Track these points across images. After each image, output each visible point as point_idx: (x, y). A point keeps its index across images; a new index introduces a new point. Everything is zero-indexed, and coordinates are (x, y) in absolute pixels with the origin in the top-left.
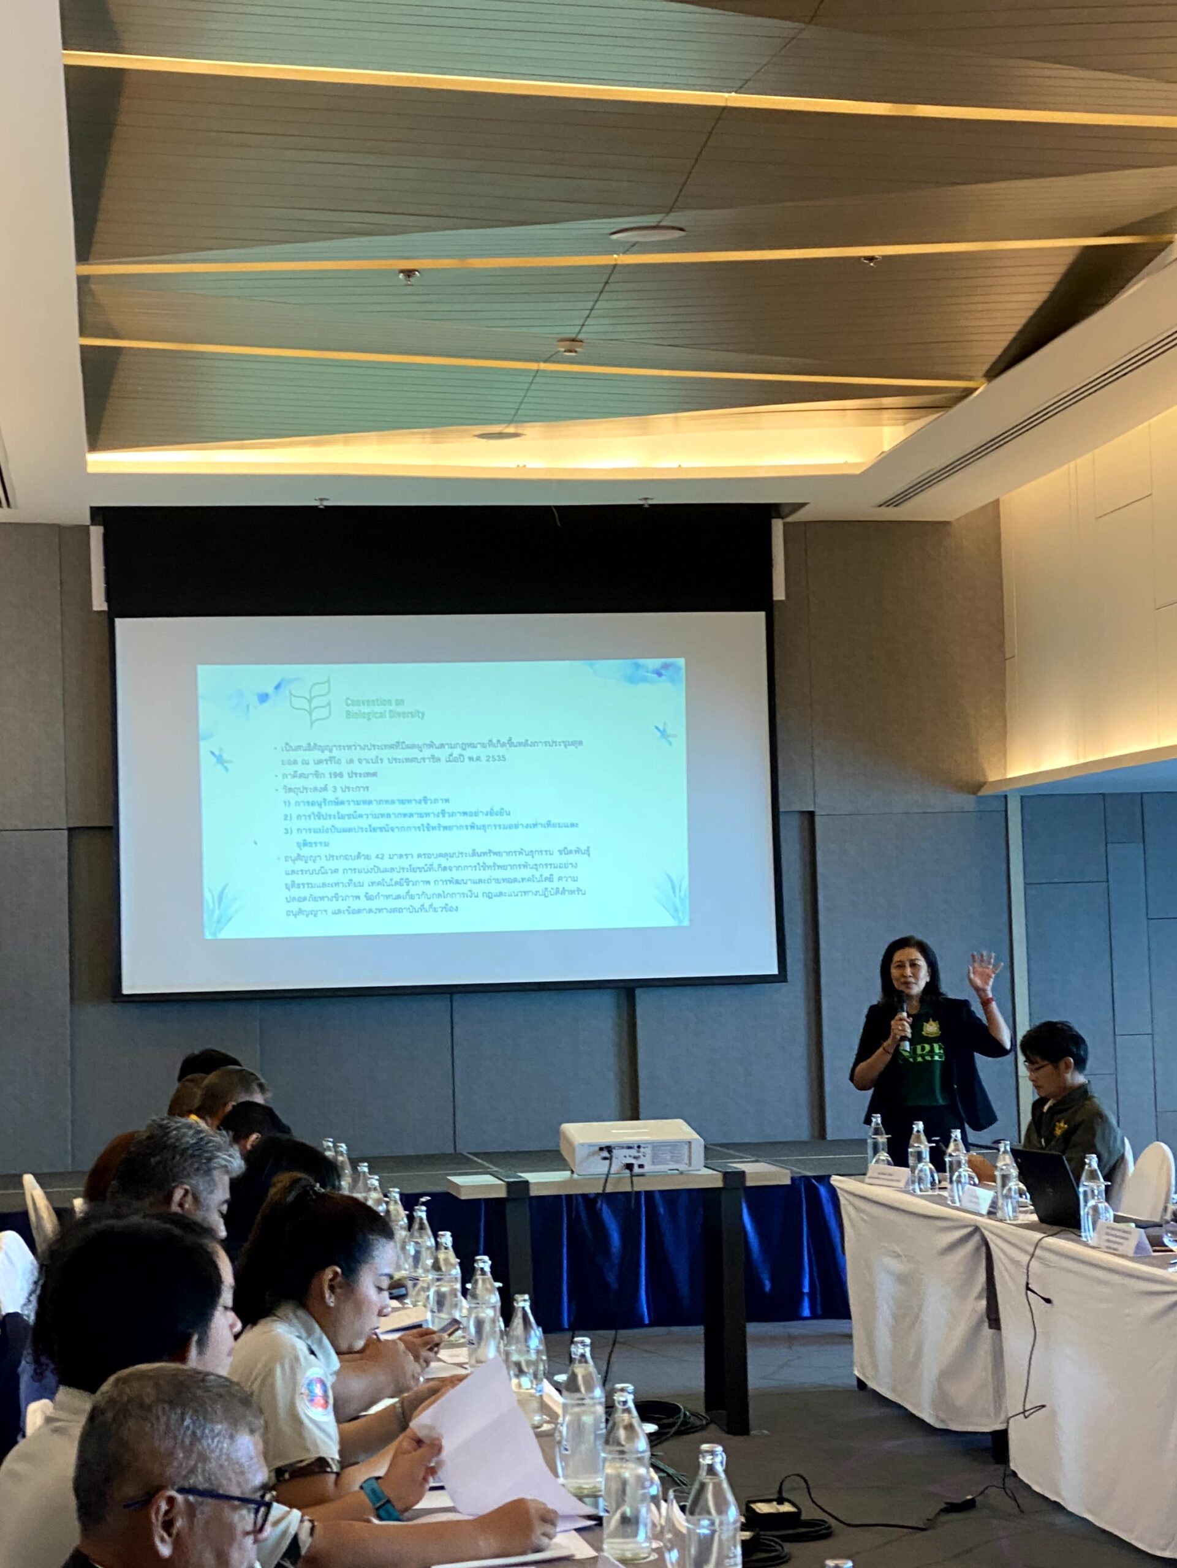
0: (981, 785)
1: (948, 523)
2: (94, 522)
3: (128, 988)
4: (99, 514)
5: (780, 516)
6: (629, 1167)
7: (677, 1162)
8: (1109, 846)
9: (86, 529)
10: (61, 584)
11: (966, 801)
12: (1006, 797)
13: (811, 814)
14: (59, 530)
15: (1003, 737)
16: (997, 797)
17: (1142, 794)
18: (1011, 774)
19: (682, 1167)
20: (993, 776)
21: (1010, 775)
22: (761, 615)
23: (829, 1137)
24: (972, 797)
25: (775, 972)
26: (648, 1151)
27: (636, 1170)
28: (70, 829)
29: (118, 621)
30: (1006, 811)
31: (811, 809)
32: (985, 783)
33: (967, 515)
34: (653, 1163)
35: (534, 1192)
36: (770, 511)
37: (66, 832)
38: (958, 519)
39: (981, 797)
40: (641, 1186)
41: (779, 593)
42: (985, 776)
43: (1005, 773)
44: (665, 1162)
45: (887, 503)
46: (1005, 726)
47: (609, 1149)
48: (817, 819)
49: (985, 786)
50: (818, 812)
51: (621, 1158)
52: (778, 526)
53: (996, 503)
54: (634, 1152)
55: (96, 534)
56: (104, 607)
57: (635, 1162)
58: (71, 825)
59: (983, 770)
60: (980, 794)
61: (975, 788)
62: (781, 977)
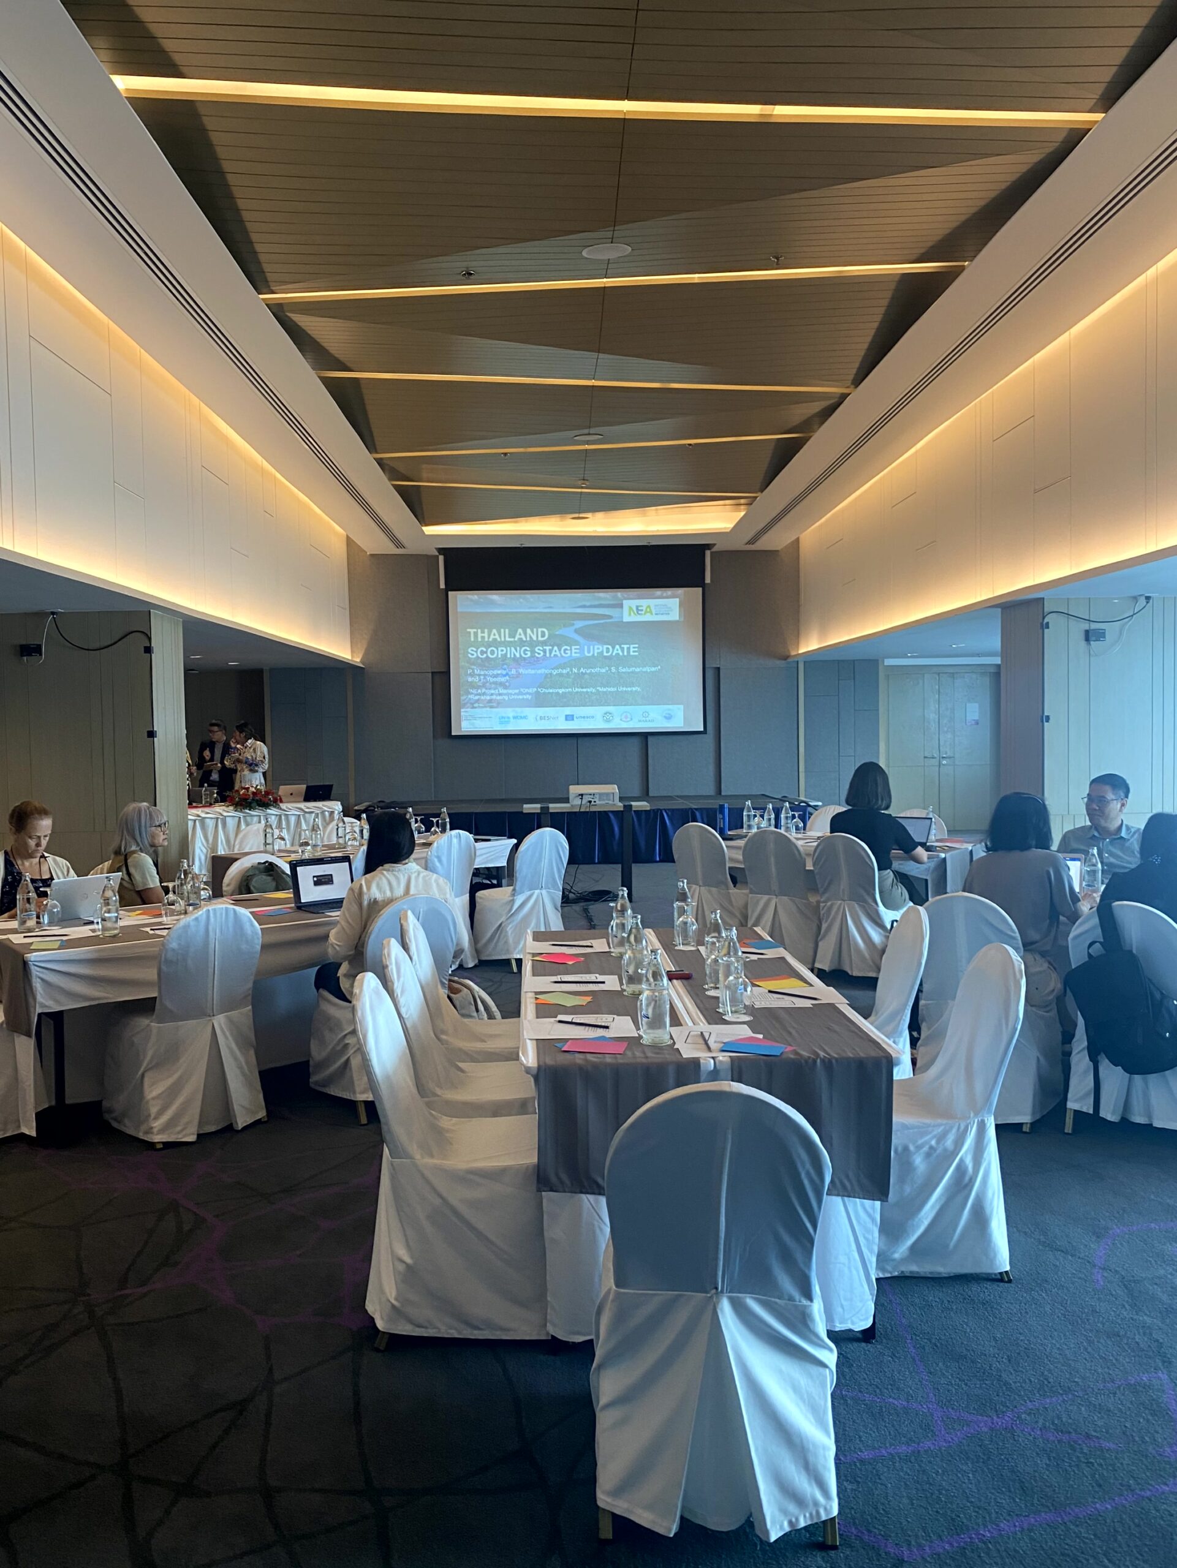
0: (788, 657)
1: (778, 551)
2: (440, 554)
3: (453, 734)
4: (441, 551)
5: (709, 549)
6: (590, 802)
7: (609, 800)
8: (839, 682)
9: (438, 556)
10: (428, 578)
11: (782, 663)
12: (798, 662)
13: (718, 669)
14: (427, 557)
15: (798, 637)
16: (793, 661)
17: (854, 661)
18: (801, 651)
19: (611, 802)
20: (793, 653)
22: (701, 589)
23: (723, 794)
24: (784, 661)
25: (702, 729)
26: (597, 796)
27: (593, 803)
28: (432, 673)
29: (450, 593)
30: (798, 667)
31: (718, 666)
32: (790, 656)
33: (786, 547)
34: (600, 801)
35: (551, 811)
36: (703, 548)
37: (430, 674)
38: (782, 549)
40: (593, 809)
41: (708, 580)
42: (790, 653)
43: (798, 651)
44: (604, 800)
45: (749, 543)
46: (800, 633)
47: (582, 795)
48: (721, 670)
50: (721, 668)
51: (586, 799)
52: (708, 553)
53: (798, 540)
54: (592, 796)
55: (441, 558)
56: (444, 587)
57: (593, 800)
58: (432, 671)
59: (788, 650)
60: (788, 660)
61: (786, 658)
62: (705, 732)
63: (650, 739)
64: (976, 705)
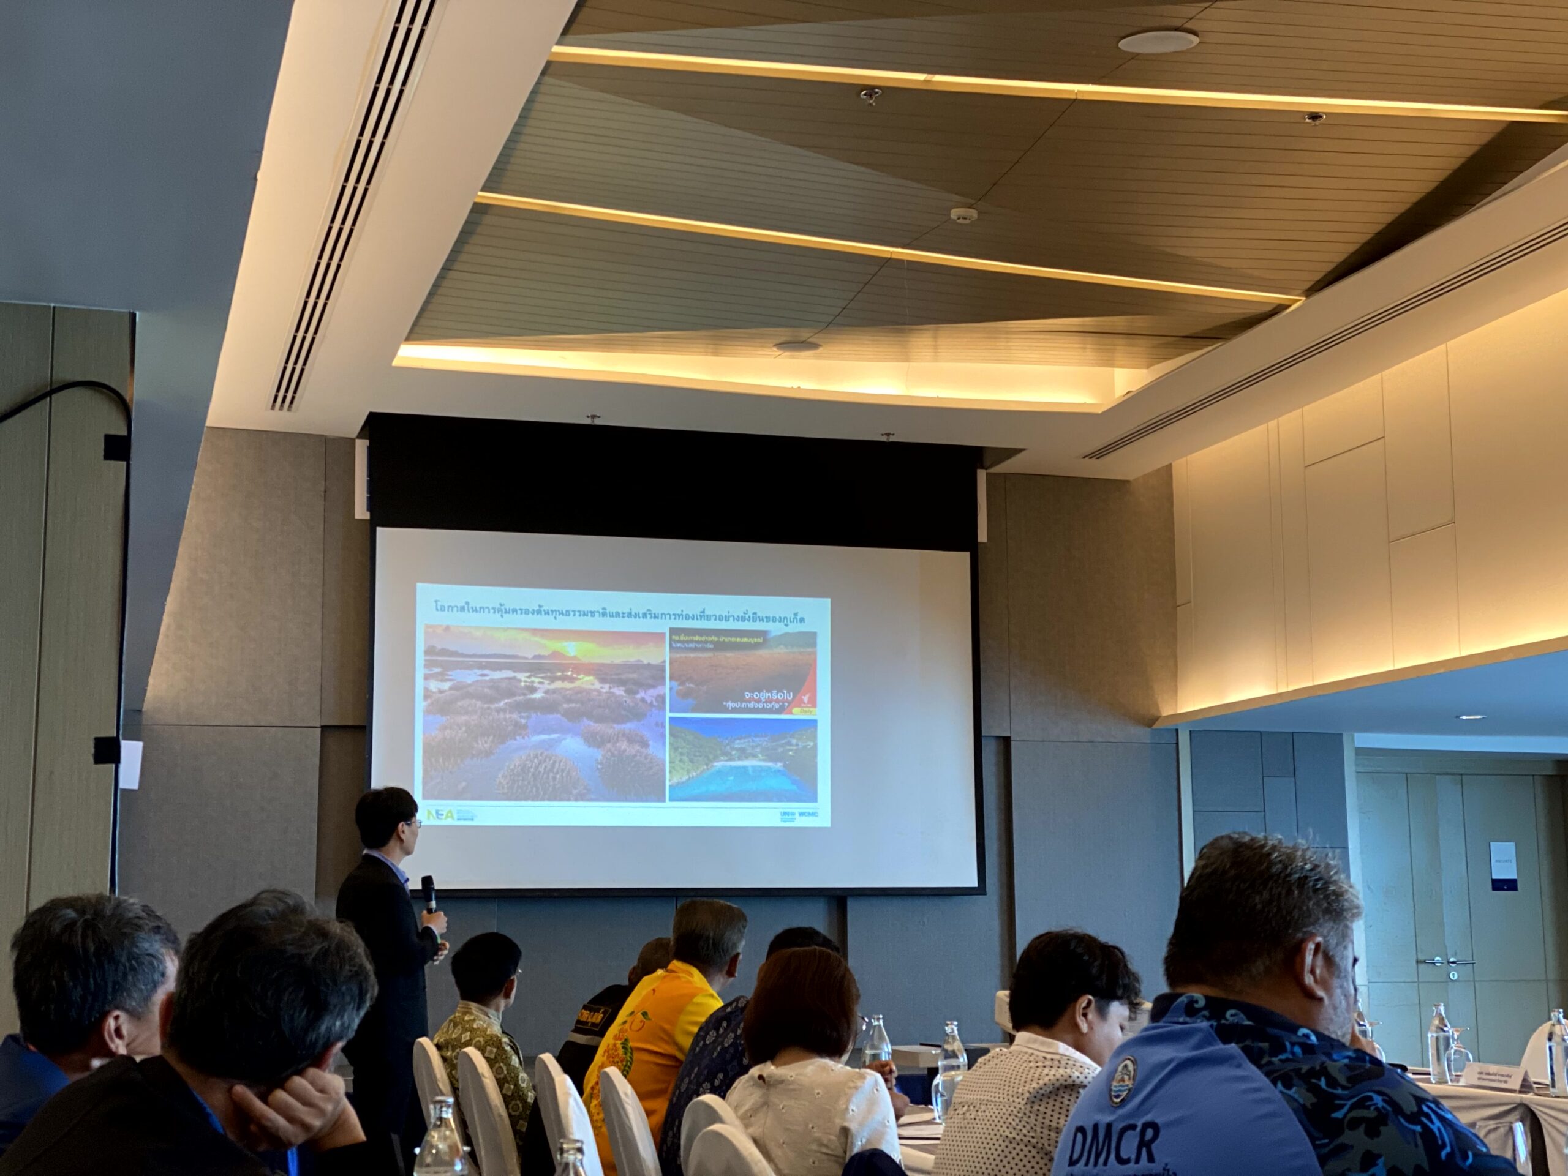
0: (1155, 719)
1: (1128, 481)
2: (360, 436)
5: (982, 467)
8: (1265, 779)
9: (352, 442)
10: (325, 492)
11: (1141, 733)
12: (1177, 730)
13: (1008, 739)
14: (326, 441)
15: (1175, 676)
16: (1168, 730)
17: (1293, 733)
18: (1182, 709)
20: (1166, 711)
21: (1179, 711)
22: (966, 555)
24: (1148, 730)
25: (976, 885)
28: (324, 728)
29: (379, 530)
30: (1177, 743)
31: (1009, 735)
32: (1160, 717)
33: (1145, 476)
36: (976, 457)
37: (319, 730)
38: (1136, 480)
39: (1155, 730)
41: (982, 537)
42: (1158, 709)
43: (1176, 709)
45: (1091, 456)
46: (1176, 665)
48: (1012, 742)
49: (1160, 720)
50: (1014, 737)
52: (982, 475)
53: (1169, 467)
55: (361, 448)
56: (367, 516)
58: (323, 724)
59: (1157, 705)
60: (1154, 727)
61: (1151, 721)
62: (981, 890)
63: (853, 907)
64: (1511, 847)
